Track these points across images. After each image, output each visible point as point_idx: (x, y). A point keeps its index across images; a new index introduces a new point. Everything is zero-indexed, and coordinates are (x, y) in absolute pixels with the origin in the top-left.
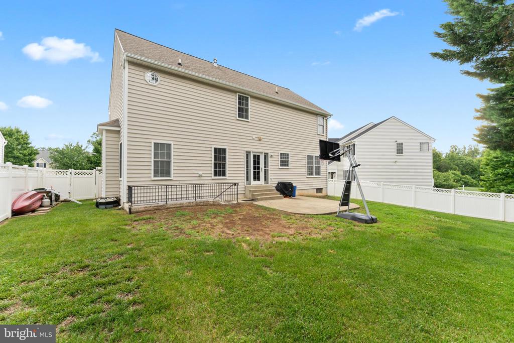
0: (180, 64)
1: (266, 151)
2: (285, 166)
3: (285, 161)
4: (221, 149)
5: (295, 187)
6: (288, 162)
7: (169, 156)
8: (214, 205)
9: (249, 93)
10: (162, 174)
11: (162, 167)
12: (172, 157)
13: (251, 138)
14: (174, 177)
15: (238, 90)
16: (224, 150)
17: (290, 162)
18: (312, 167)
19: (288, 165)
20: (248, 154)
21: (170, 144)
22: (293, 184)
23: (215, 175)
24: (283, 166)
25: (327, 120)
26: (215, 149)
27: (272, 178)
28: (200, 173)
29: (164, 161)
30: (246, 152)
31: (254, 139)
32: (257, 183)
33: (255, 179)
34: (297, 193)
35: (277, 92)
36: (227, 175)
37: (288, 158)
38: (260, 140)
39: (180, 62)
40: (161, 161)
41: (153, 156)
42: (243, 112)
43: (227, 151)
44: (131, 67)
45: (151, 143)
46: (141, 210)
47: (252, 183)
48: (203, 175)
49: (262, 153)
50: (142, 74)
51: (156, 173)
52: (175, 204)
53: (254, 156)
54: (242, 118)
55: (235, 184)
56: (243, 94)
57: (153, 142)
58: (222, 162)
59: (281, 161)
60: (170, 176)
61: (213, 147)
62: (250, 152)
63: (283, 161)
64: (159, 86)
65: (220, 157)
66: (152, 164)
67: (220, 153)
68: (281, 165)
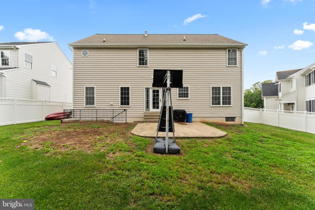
0: (104, 41)
2: (184, 97)
3: (184, 93)
4: (126, 88)
5: (191, 114)
6: (187, 94)
7: (93, 94)
10: (90, 104)
11: (90, 100)
12: (95, 94)
13: (150, 78)
14: (96, 105)
16: (128, 88)
17: (189, 94)
18: (219, 97)
19: (187, 97)
20: (147, 90)
21: (94, 87)
23: (122, 104)
24: (182, 97)
26: (122, 88)
28: (112, 103)
29: (91, 97)
30: (146, 88)
31: (152, 79)
32: (156, 110)
33: (154, 107)
34: (193, 119)
35: (184, 40)
36: (130, 104)
37: (187, 91)
39: (104, 40)
40: (89, 97)
41: (85, 94)
43: (130, 88)
44: (75, 50)
47: (150, 111)
48: (113, 104)
49: (160, 88)
50: (80, 52)
51: (87, 103)
52: (84, 120)
53: (154, 91)
54: (143, 65)
55: (125, 110)
56: (143, 48)
57: (85, 87)
58: (126, 96)
59: (179, 94)
60: (94, 105)
61: (120, 87)
62: (149, 88)
63: (182, 94)
64: (89, 56)
65: (125, 93)
66: (85, 98)
67: (125, 90)
68: (179, 97)
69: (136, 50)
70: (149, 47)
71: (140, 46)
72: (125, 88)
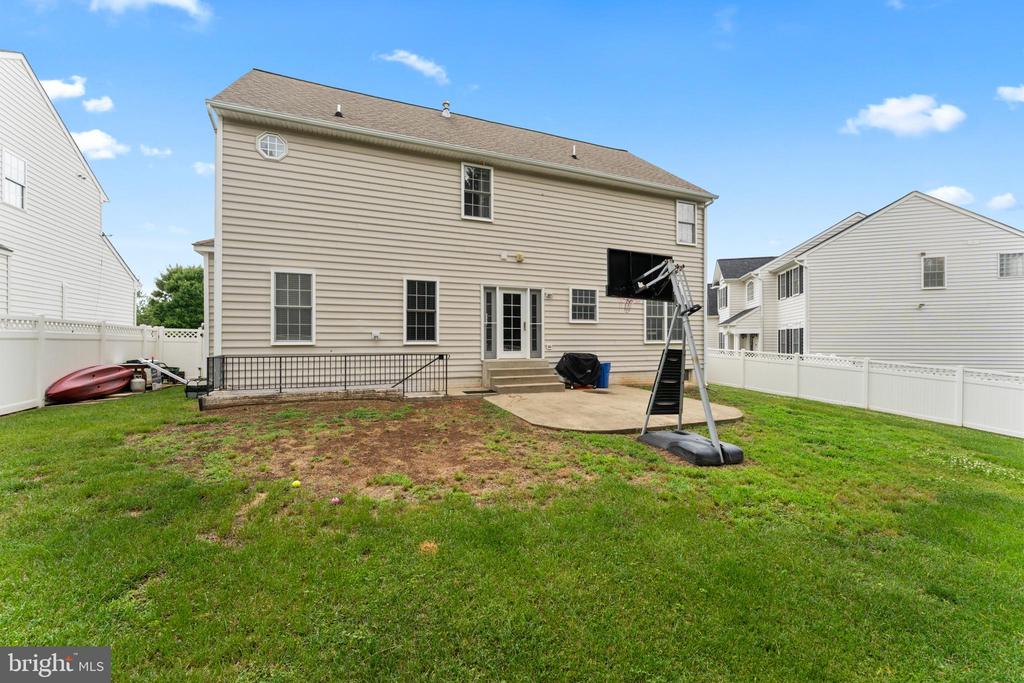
0: (338, 114)
1: (536, 286)
2: (586, 318)
3: (586, 307)
4: (424, 282)
5: (607, 365)
6: (593, 309)
7: (307, 298)
8: (388, 399)
9: (493, 161)
10: (294, 334)
11: (294, 321)
12: (314, 301)
13: (498, 259)
14: (317, 340)
15: (464, 156)
16: (432, 285)
17: (598, 310)
18: (661, 320)
19: (592, 317)
20: (489, 293)
21: (310, 276)
22: (599, 359)
23: (410, 336)
24: (580, 317)
25: (703, 210)
26: (411, 284)
27: (549, 344)
28: (376, 332)
29: (297, 310)
30: (485, 288)
31: (504, 261)
32: (513, 355)
33: (507, 346)
34: (612, 379)
35: (574, 157)
36: (438, 337)
37: (593, 301)
38: (519, 262)
39: (339, 110)
40: (291, 309)
41: (273, 299)
42: (476, 203)
43: (438, 286)
44: (229, 128)
45: (269, 273)
46: (226, 402)
47: (500, 356)
48: (382, 337)
49: (525, 290)
50: (251, 139)
51: (281, 332)
52: (298, 395)
53: (507, 298)
54: (477, 214)
55: (441, 357)
56: (478, 163)
57: (273, 271)
58: (426, 310)
59: (574, 308)
60: (310, 339)
61: (406, 278)
62: (495, 288)
63: (580, 308)
64: (287, 160)
65: (421, 300)
66: (273, 314)
67: (421, 291)
68: (574, 317)
69: (456, 166)
70: (497, 162)
71: (470, 157)
72: (422, 283)
